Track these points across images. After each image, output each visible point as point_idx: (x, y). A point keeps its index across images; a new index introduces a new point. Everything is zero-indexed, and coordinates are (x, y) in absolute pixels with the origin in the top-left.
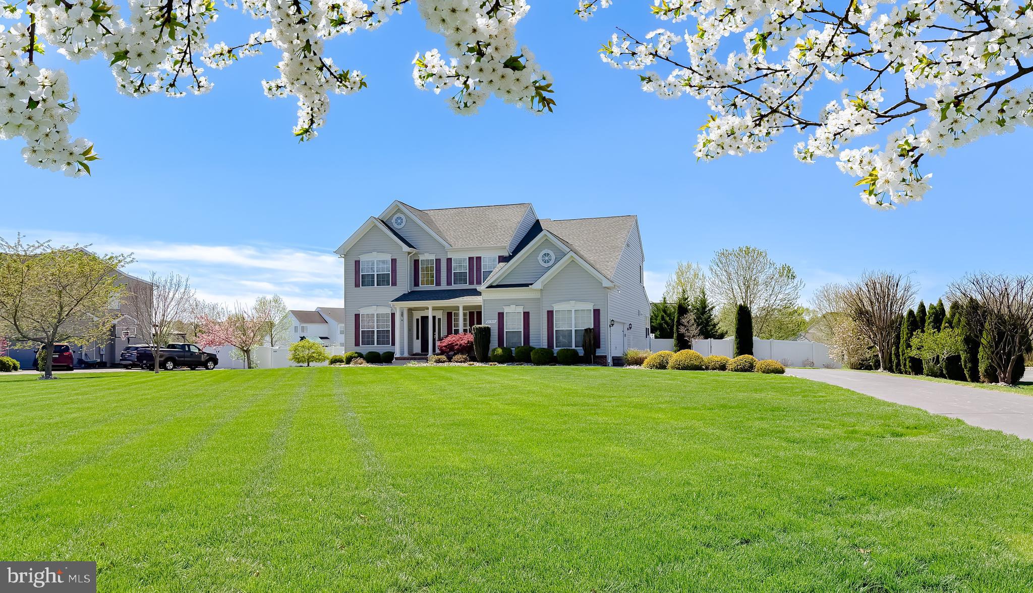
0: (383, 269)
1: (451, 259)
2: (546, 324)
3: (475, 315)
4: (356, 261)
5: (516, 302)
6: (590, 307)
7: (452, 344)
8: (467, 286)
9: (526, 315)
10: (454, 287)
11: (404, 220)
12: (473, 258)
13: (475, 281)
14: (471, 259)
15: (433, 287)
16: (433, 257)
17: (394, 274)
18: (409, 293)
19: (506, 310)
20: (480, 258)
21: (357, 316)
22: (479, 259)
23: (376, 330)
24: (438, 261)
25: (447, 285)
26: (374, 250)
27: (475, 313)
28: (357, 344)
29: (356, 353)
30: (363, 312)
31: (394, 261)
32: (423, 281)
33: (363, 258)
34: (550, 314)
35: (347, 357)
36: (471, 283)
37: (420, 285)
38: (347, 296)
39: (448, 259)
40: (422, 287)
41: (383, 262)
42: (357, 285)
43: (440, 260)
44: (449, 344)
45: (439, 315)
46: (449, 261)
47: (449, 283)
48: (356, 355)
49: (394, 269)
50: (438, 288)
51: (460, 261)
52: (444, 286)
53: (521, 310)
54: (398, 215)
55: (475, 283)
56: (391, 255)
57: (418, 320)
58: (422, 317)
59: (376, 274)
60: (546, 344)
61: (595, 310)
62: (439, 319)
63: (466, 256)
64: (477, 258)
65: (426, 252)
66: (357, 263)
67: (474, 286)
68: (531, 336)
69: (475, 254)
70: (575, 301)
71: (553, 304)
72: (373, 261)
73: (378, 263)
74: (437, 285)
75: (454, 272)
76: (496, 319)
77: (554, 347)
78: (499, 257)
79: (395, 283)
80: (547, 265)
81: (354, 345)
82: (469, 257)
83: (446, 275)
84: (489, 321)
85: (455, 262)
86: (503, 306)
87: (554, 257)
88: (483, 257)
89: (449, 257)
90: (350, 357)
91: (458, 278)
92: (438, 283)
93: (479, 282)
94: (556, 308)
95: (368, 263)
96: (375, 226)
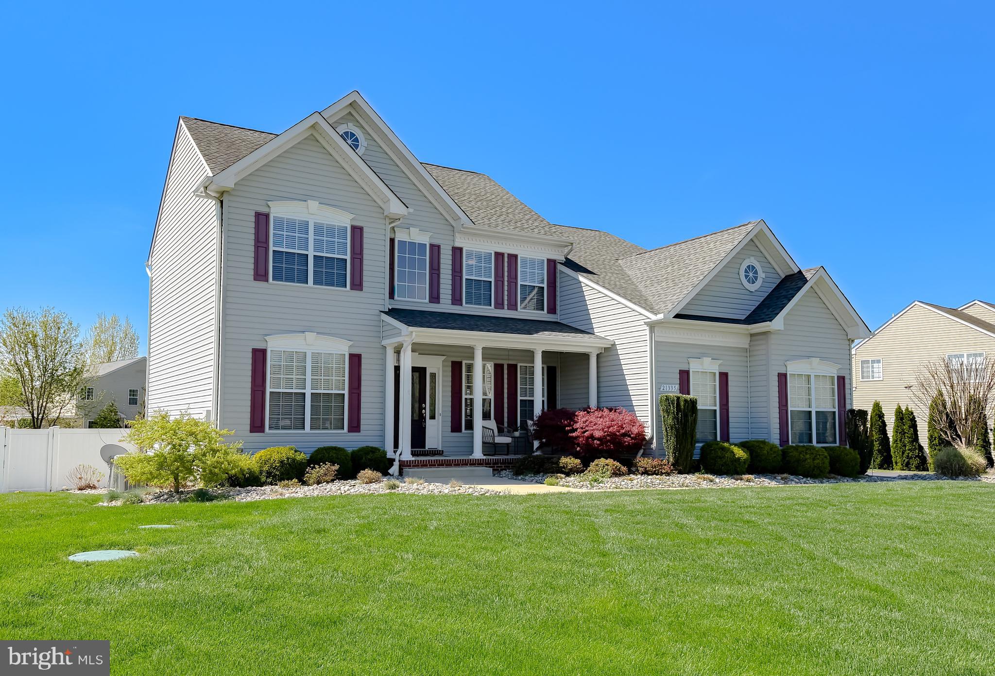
0: (331, 246)
1: (461, 249)
3: (506, 372)
4: (258, 215)
8: (491, 311)
9: (724, 379)
10: (466, 308)
11: (362, 142)
12: (502, 254)
13: (506, 302)
14: (499, 256)
15: (424, 304)
16: (425, 240)
17: (357, 261)
18: (390, 311)
19: (694, 367)
20: (516, 256)
21: (259, 356)
22: (513, 258)
23: (308, 391)
24: (435, 249)
25: (453, 304)
27: (506, 367)
28: (259, 426)
30: (272, 344)
31: (357, 232)
32: (402, 289)
33: (278, 211)
34: (783, 378)
36: (499, 304)
37: (396, 297)
38: (229, 300)
39: (455, 249)
40: (400, 301)
41: (331, 230)
42: (260, 275)
43: (438, 247)
45: (436, 366)
46: (457, 253)
47: (456, 300)
49: (356, 250)
50: (434, 308)
51: (479, 257)
52: (445, 306)
53: (715, 368)
54: (350, 127)
55: (506, 307)
56: (352, 216)
59: (311, 254)
60: (778, 436)
62: (433, 376)
63: (492, 247)
64: (510, 256)
65: (414, 226)
66: (263, 218)
67: (506, 313)
68: (731, 420)
69: (507, 249)
70: (819, 359)
71: (787, 361)
72: (307, 223)
73: (319, 229)
74: (430, 302)
75: (466, 279)
76: (677, 384)
77: (790, 444)
78: (549, 261)
79: (358, 285)
80: (752, 287)
81: (251, 431)
82: (495, 252)
83: (450, 282)
84: (665, 387)
85: (470, 255)
86: (689, 358)
87: (761, 275)
88: (521, 257)
89: (457, 245)
90: (290, 465)
91: (473, 291)
92: (435, 297)
93: (513, 306)
94: (792, 369)
95: (291, 225)
96: (313, 137)
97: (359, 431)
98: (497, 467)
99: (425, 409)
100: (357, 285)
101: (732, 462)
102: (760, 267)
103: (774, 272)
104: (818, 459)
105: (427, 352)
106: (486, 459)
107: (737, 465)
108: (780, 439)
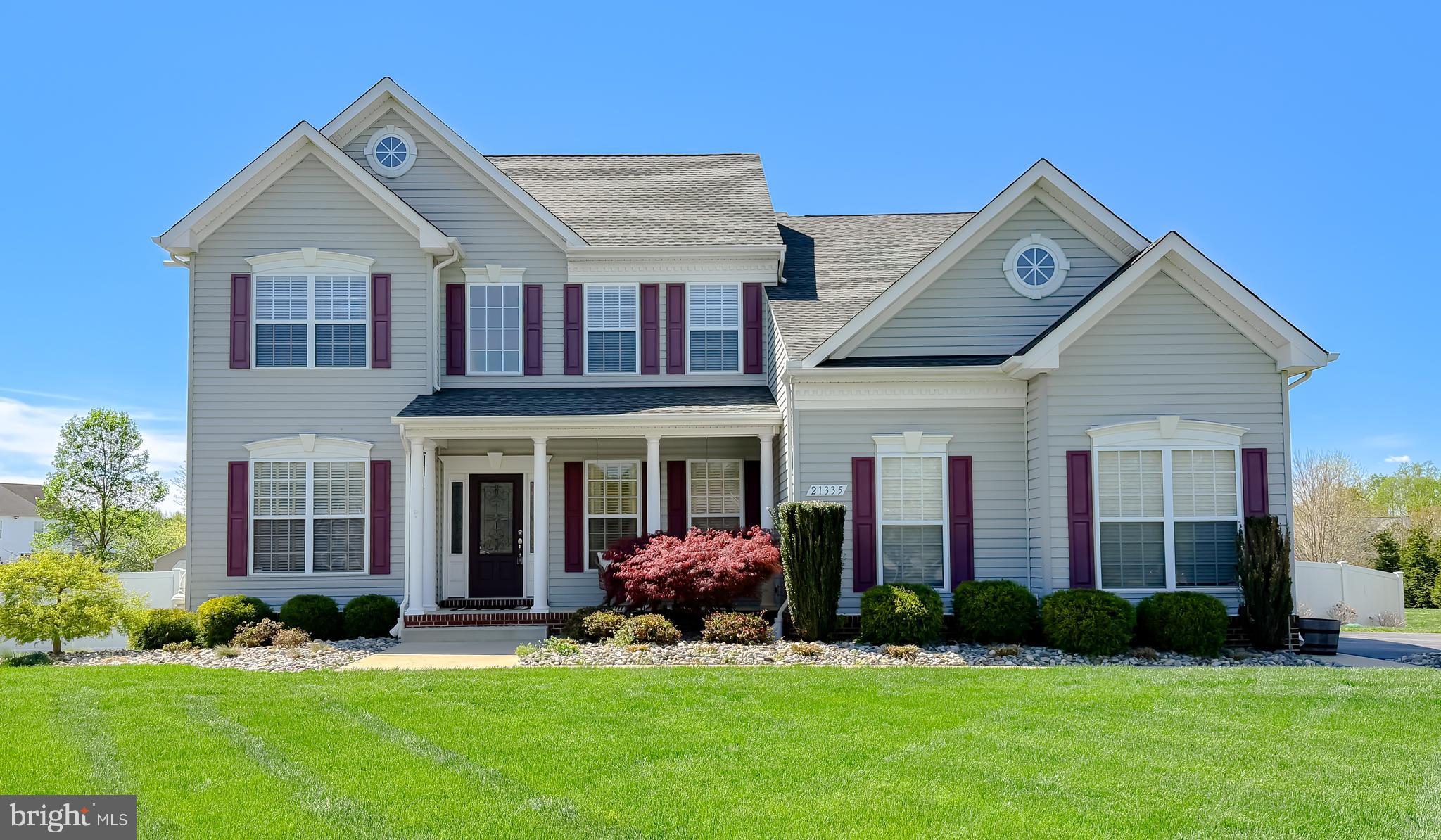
0: (340, 310)
1: (578, 287)
2: (1064, 503)
4: (235, 278)
5: (924, 420)
6: (1232, 439)
7: (686, 569)
8: (634, 378)
9: (961, 469)
10: (589, 379)
11: (411, 149)
12: (655, 287)
13: (663, 363)
14: (649, 290)
15: (515, 378)
16: (516, 279)
17: (381, 325)
18: (436, 393)
19: (884, 449)
20: (682, 286)
21: (238, 472)
22: (676, 290)
23: (309, 518)
24: (533, 294)
25: (566, 373)
26: (309, 243)
27: (665, 467)
28: (236, 567)
29: (246, 601)
30: (259, 453)
31: (381, 283)
32: (479, 358)
33: (263, 268)
34: (1079, 464)
35: (213, 617)
36: (650, 367)
37: (468, 372)
38: (196, 398)
39: (568, 288)
40: (475, 376)
41: (340, 286)
42: (239, 360)
43: (539, 288)
44: (674, 573)
46: (573, 293)
47: (572, 366)
48: (250, 608)
49: (381, 310)
50: (534, 382)
51: (611, 295)
52: (553, 376)
53: (940, 449)
54: (390, 131)
55: (663, 369)
56: (372, 261)
57: (457, 487)
58: (471, 476)
59: (311, 322)
60: (1066, 574)
61: (1246, 453)
63: (633, 278)
64: (670, 287)
65: (493, 261)
66: (242, 282)
67: (663, 380)
68: (976, 544)
69: (662, 276)
70: (1178, 417)
71: (1090, 427)
72: (304, 281)
73: (321, 286)
74: (526, 373)
75: (589, 332)
76: (844, 483)
77: (1099, 585)
78: (747, 286)
79: (384, 360)
80: (1036, 291)
81: (229, 574)
82: (641, 284)
83: (561, 340)
84: (818, 489)
85: (595, 297)
86: (874, 434)
87: (1062, 264)
88: (691, 286)
89: (572, 280)
90: (222, 620)
91: (604, 351)
92: (533, 365)
93: (676, 367)
94: (1102, 442)
95: (282, 286)
96: (310, 159)
97: (388, 572)
98: (556, 627)
99: (522, 537)
100: (382, 359)
101: (890, 620)
102: (1060, 250)
103: (1100, 254)
104: (1089, 617)
105: (519, 451)
106: (548, 614)
107: (901, 628)
108: (1071, 578)
